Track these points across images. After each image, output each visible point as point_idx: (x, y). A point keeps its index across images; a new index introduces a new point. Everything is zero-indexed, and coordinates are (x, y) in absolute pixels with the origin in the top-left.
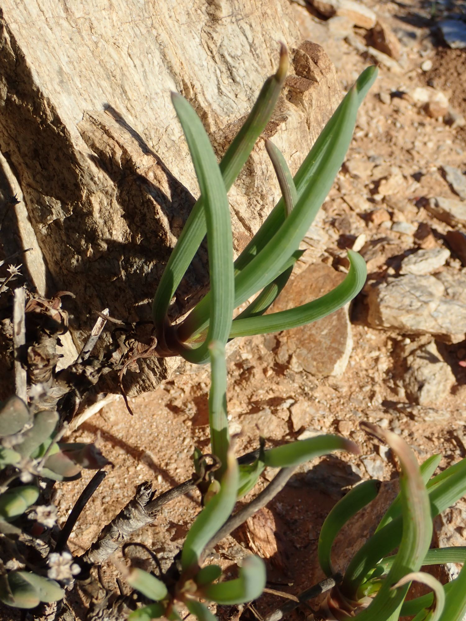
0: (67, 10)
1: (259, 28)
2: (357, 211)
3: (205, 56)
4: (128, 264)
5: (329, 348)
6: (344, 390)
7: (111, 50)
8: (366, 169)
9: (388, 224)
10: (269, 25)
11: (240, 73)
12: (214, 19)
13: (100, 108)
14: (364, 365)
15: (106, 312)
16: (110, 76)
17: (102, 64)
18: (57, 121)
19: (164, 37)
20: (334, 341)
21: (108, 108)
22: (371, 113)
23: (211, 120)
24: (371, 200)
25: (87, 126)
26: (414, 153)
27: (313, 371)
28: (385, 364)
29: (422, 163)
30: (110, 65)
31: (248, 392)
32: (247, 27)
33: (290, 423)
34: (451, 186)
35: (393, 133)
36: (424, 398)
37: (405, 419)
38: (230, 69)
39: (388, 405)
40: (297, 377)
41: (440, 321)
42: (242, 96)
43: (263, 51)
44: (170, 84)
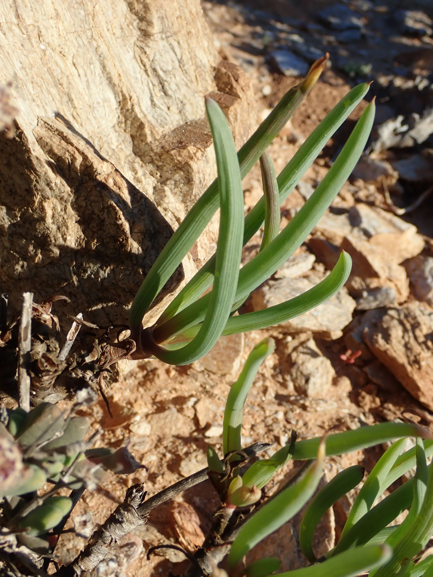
0: (18, 16)
1: (185, 46)
3: (138, 69)
4: (80, 270)
5: (227, 348)
7: (58, 58)
10: (194, 43)
11: (171, 87)
12: (146, 34)
13: (51, 115)
15: (80, 316)
16: (58, 84)
17: (50, 71)
19: (103, 48)
20: (230, 340)
21: (58, 115)
23: (147, 131)
25: (43, 132)
27: (214, 369)
28: (271, 361)
30: (57, 73)
31: (152, 393)
32: (175, 44)
33: (196, 420)
34: (304, 198)
36: (311, 390)
37: (298, 411)
38: (162, 83)
39: (281, 399)
40: (200, 376)
41: (320, 319)
42: (174, 109)
43: (190, 67)
44: (110, 95)
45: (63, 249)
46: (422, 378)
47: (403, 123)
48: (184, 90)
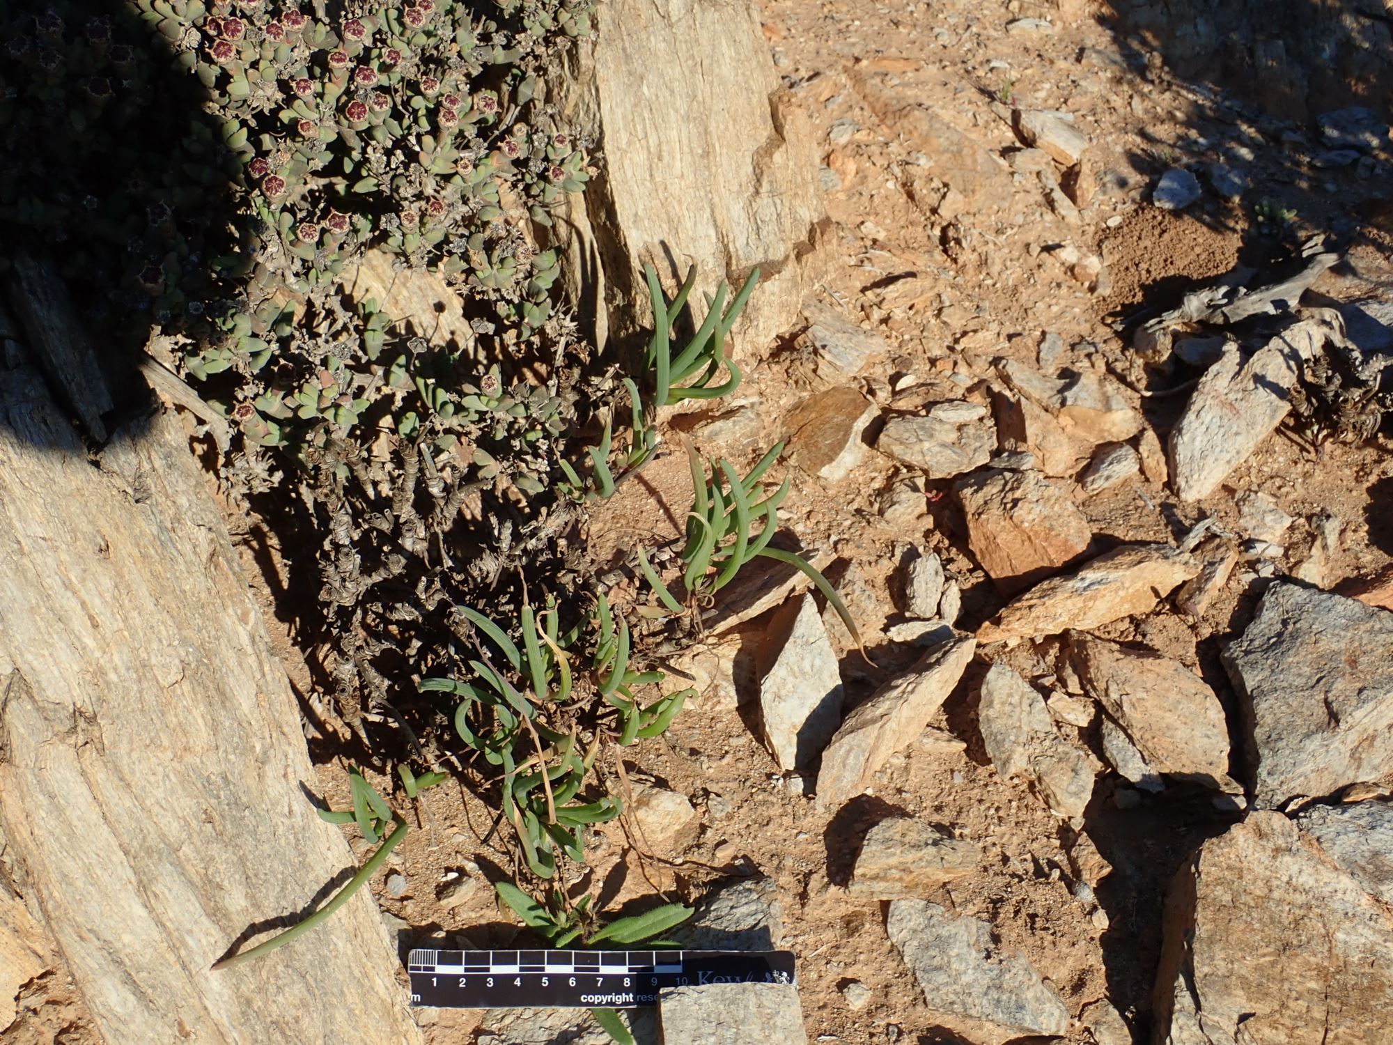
0: (651, 175)
1: (787, 204)
2: (929, 354)
3: (743, 215)
6: (831, 493)
7: (676, 204)
8: (962, 318)
9: (948, 373)
10: (798, 202)
11: (764, 233)
12: (757, 192)
13: (656, 241)
14: (861, 480)
15: (617, 365)
16: (670, 221)
17: (667, 213)
18: (625, 245)
19: (716, 200)
20: (832, 450)
21: (663, 243)
22: (1008, 263)
23: (734, 262)
24: (951, 349)
25: (643, 252)
26: (1030, 312)
27: (805, 467)
28: (877, 485)
29: (1031, 325)
30: (672, 214)
32: (778, 202)
34: (1038, 353)
35: (1021, 289)
36: (888, 514)
37: (864, 524)
38: (758, 229)
39: (859, 511)
40: (791, 469)
41: (927, 458)
42: (761, 249)
43: (787, 222)
44: (712, 233)
45: (642, 328)
46: (976, 528)
47: (1224, 296)
48: (772, 237)
